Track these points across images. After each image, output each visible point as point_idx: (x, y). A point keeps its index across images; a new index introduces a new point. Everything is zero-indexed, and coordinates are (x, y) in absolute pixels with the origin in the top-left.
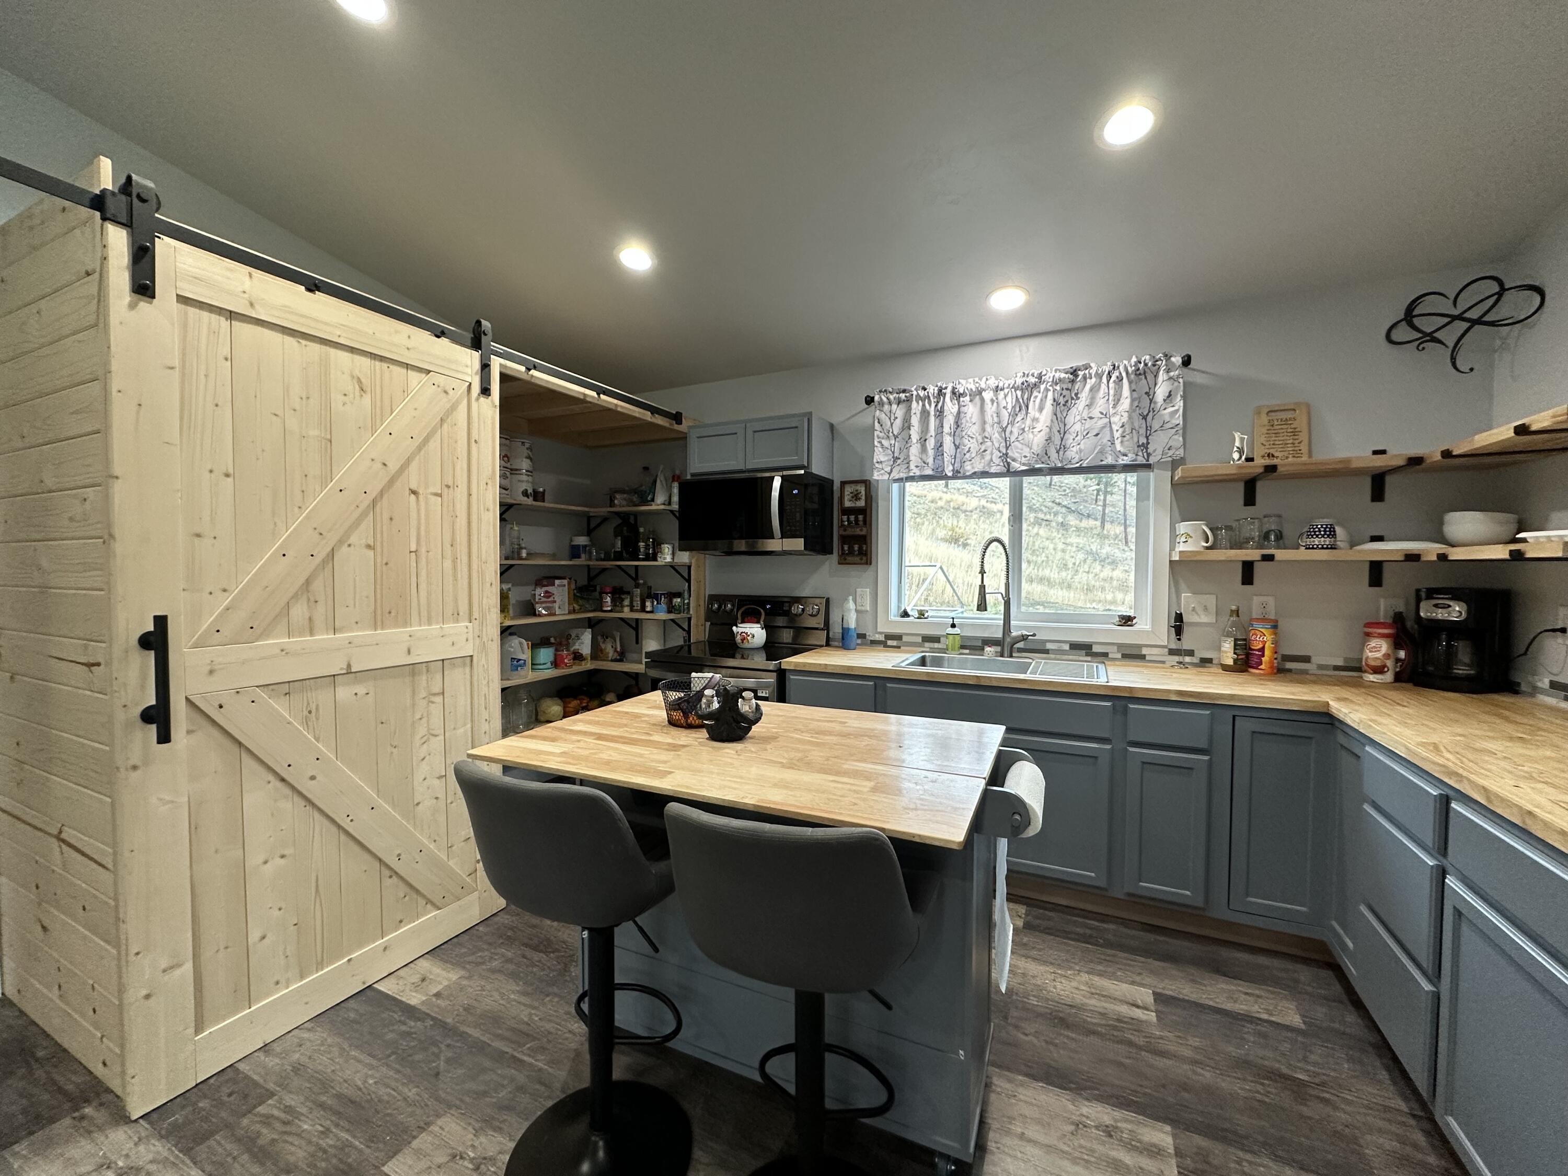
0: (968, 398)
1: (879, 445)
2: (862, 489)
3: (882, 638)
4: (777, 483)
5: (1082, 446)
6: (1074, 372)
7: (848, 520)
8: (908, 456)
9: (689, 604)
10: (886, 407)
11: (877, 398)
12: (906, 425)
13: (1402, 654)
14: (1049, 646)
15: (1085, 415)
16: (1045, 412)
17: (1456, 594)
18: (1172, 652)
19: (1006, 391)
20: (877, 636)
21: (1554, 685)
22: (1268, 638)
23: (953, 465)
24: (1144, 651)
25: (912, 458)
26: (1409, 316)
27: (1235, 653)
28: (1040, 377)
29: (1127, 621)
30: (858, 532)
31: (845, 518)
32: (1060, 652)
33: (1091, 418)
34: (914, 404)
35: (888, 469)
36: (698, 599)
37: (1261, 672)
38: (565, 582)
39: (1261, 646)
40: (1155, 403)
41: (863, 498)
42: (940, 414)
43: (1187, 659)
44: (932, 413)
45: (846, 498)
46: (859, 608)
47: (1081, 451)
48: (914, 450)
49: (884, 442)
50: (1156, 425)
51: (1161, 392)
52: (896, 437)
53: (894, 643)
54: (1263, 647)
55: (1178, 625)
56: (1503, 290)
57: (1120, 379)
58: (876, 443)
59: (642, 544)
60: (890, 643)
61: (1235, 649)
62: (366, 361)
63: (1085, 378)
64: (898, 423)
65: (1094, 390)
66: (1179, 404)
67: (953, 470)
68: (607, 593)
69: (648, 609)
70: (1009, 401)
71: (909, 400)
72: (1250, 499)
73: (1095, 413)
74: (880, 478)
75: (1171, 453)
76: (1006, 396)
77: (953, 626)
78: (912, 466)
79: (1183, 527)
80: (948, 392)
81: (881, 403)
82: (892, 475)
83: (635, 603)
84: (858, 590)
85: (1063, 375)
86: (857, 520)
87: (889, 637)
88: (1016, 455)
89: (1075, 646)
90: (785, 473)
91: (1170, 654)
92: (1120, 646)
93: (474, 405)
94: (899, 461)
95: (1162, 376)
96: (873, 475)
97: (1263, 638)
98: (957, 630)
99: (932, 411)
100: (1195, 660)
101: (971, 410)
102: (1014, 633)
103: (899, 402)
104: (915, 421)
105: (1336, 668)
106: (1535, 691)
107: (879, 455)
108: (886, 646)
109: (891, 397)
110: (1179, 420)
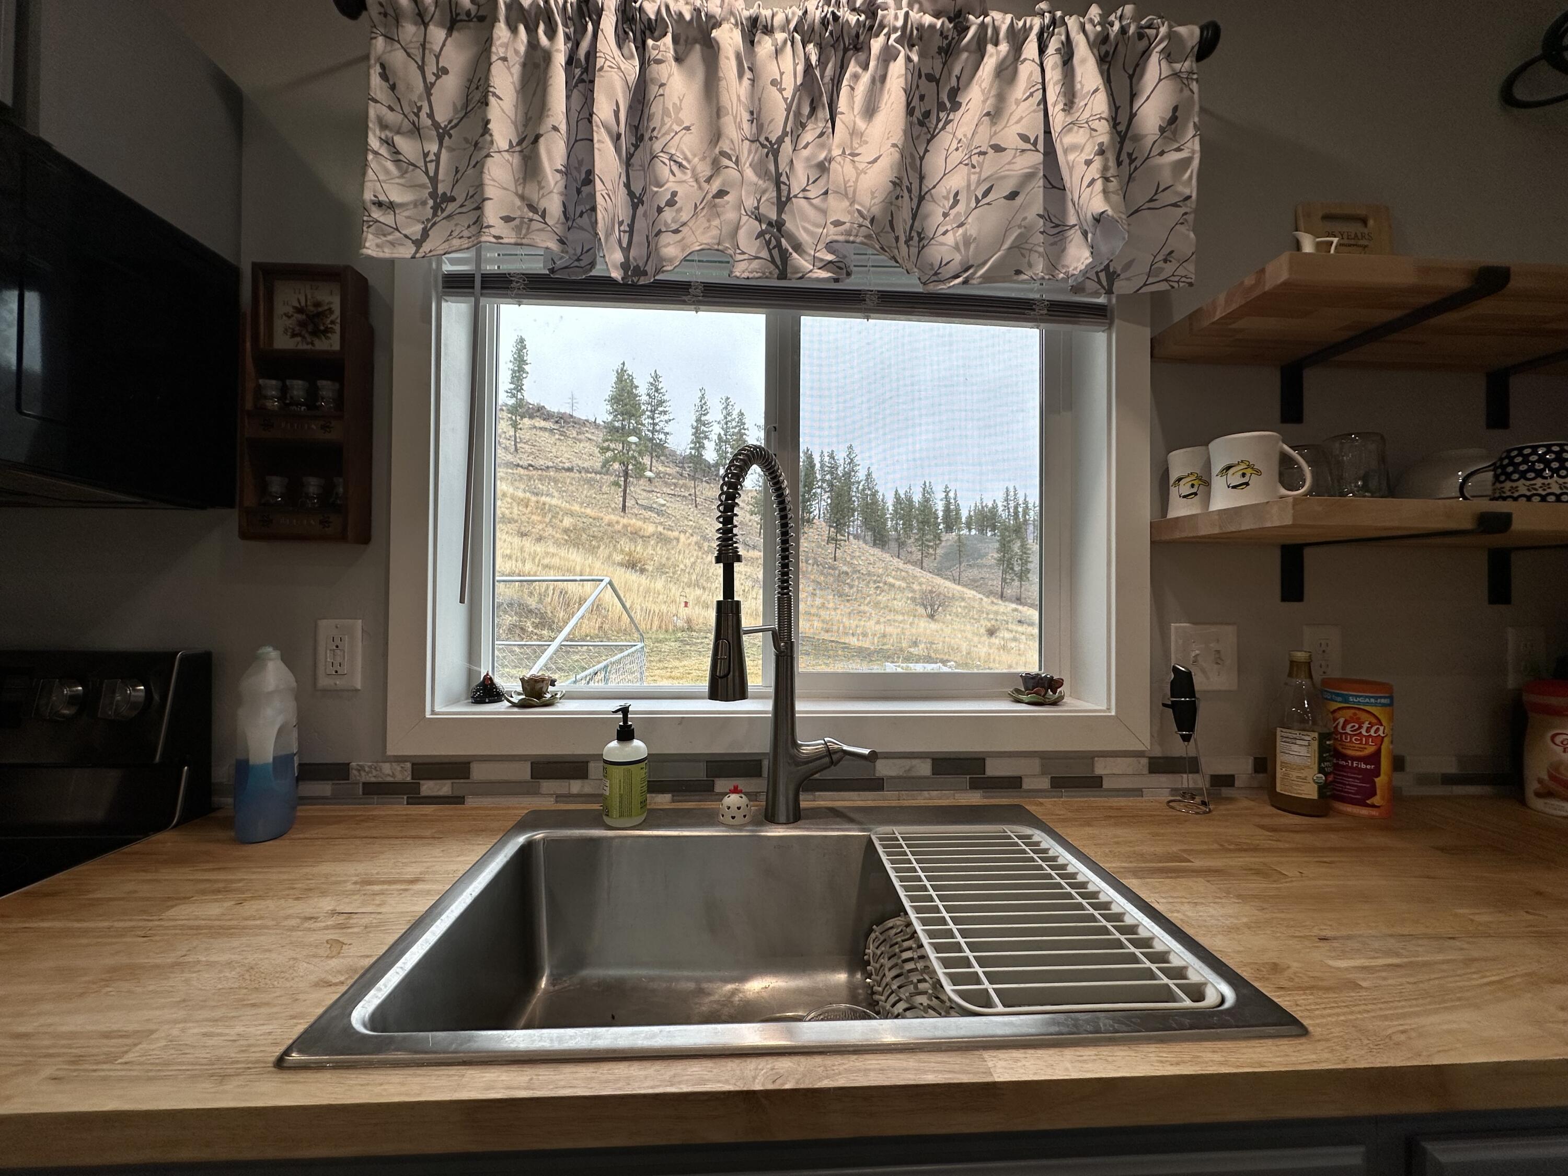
1: (383, 151)
2: (332, 299)
3: (403, 774)
5: (969, 237)
6: (957, 16)
7: (284, 390)
8: (480, 186)
10: (410, 30)
12: (477, 96)
14: (883, 769)
15: (983, 140)
16: (881, 117)
18: (1159, 766)
19: (780, 36)
20: (387, 768)
23: (626, 251)
24: (1101, 768)
25: (490, 191)
26: (1554, 50)
27: (1321, 770)
28: (872, 14)
29: (1043, 689)
30: (316, 434)
31: (271, 387)
32: (910, 783)
33: (998, 149)
34: (501, 31)
35: (416, 230)
37: (1374, 812)
39: (1370, 749)
40: (1137, 138)
41: (337, 328)
44: (560, 59)
45: (280, 324)
46: (324, 682)
47: (967, 241)
48: (500, 172)
49: (398, 140)
51: (1152, 108)
52: (442, 133)
53: (444, 788)
54: (1378, 753)
55: (1181, 701)
57: (1068, 57)
58: (374, 142)
60: (428, 788)
61: (1321, 759)
63: (982, 40)
66: (1191, 145)
67: (625, 266)
71: (484, 18)
73: (1009, 135)
74: (387, 253)
75: (1169, 269)
76: (778, 52)
77: (625, 734)
78: (491, 216)
81: (392, 12)
82: (426, 247)
84: (323, 623)
86: (313, 395)
87: (426, 770)
88: (805, 232)
89: (947, 766)
91: (1151, 771)
92: (1045, 757)
94: (451, 207)
95: (1155, 68)
96: (361, 245)
98: (635, 746)
99: (560, 52)
102: (810, 745)
103: (453, 19)
104: (504, 83)
105: (1448, 780)
107: (385, 183)
108: (416, 798)
110: (1188, 185)
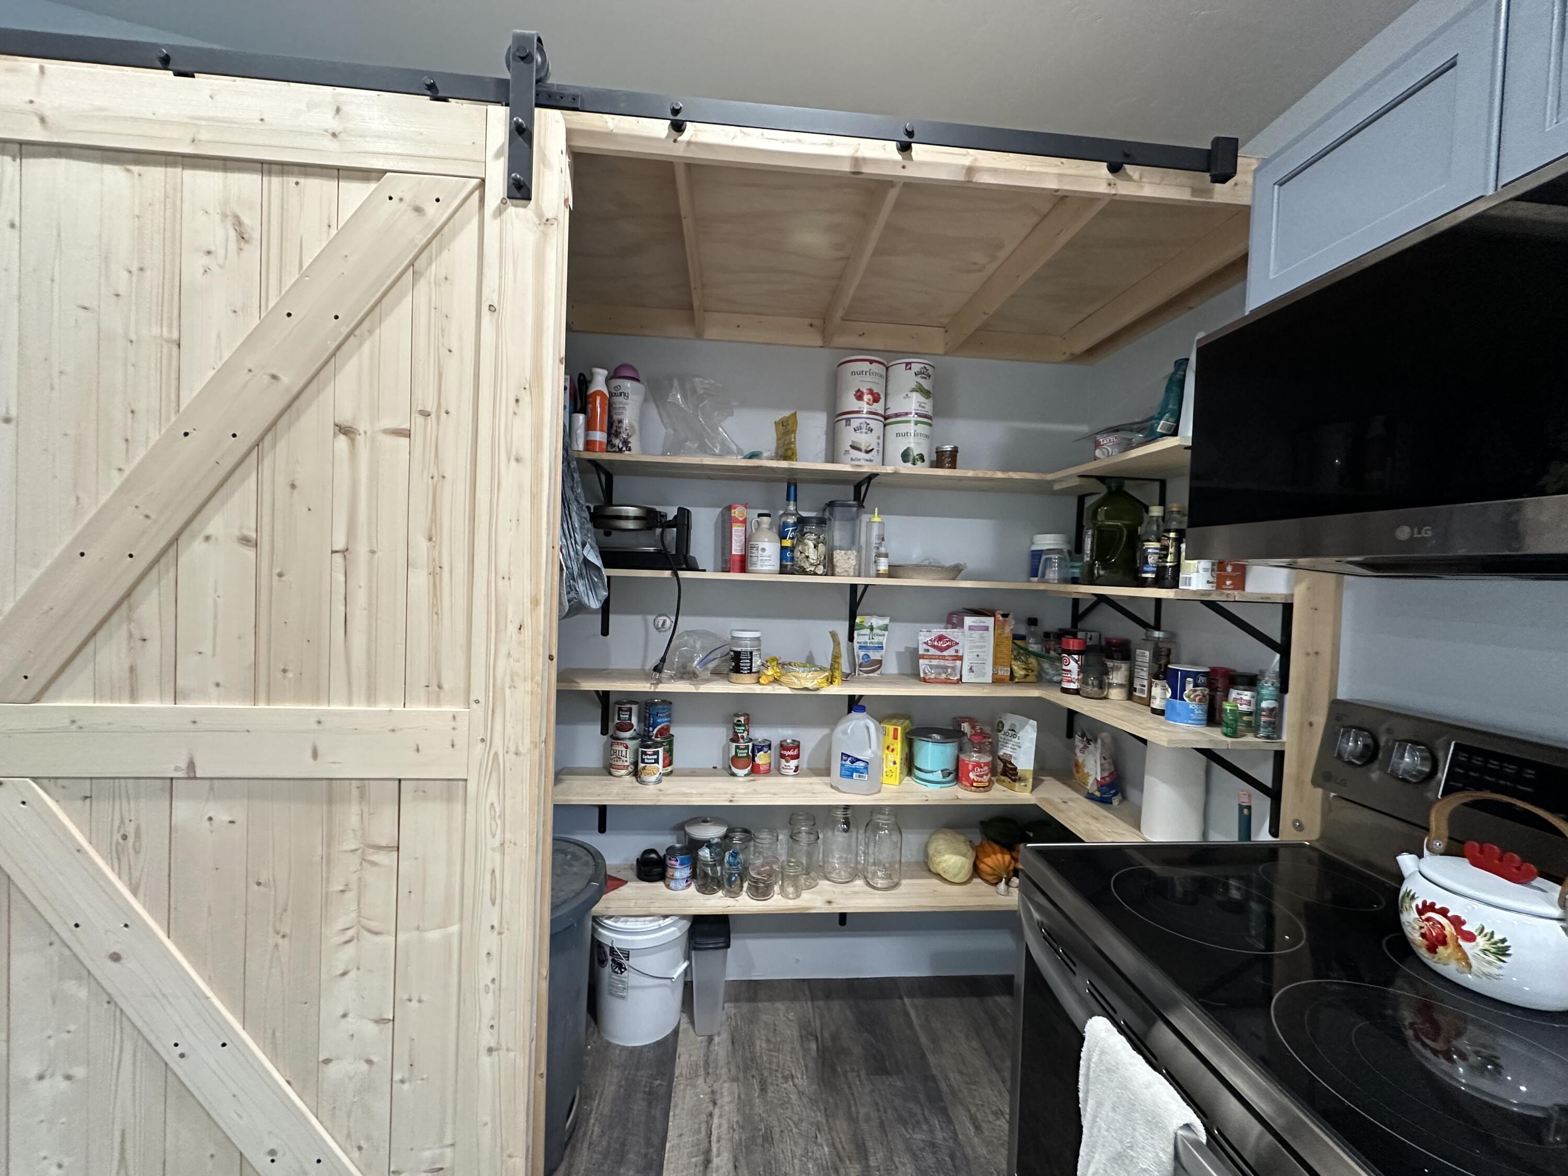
9: (1277, 714)
36: (1307, 706)
38: (989, 621)
59: (1152, 546)
62: (249, 182)
68: (1070, 653)
69: (1157, 704)
83: (1137, 685)
93: (492, 226)
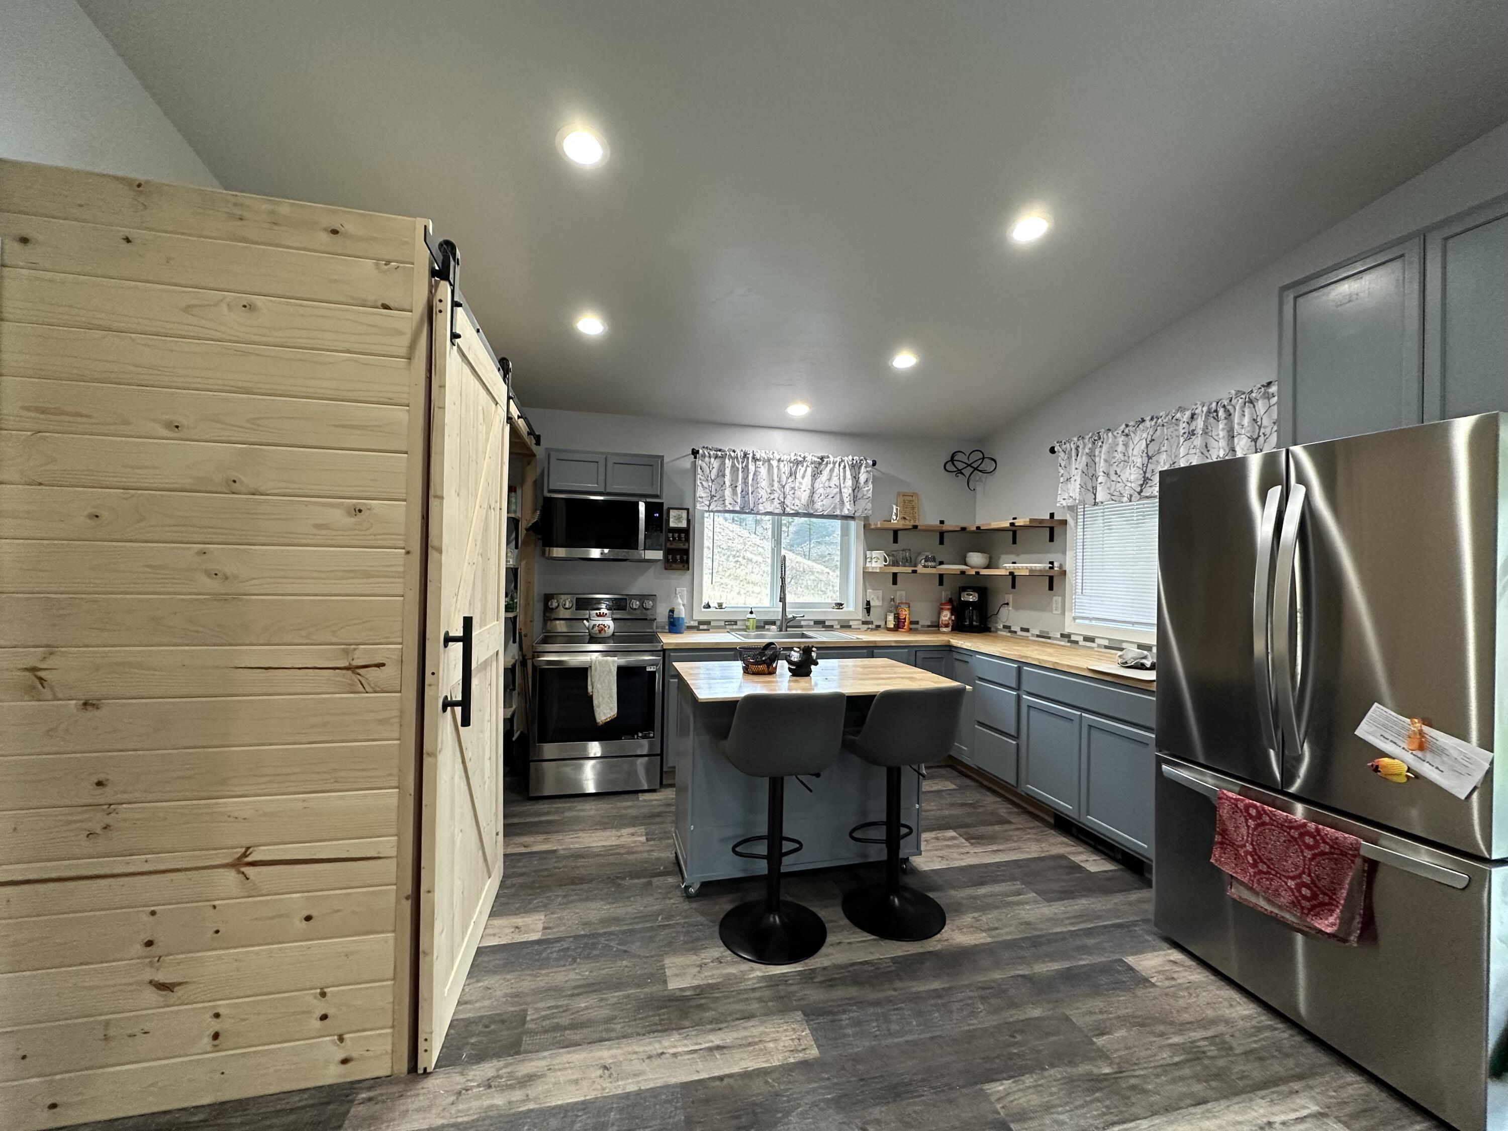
0: (761, 463)
1: (700, 485)
2: (684, 515)
3: (696, 624)
4: (642, 507)
5: (824, 502)
6: (822, 459)
7: (673, 537)
8: (723, 496)
9: (516, 603)
10: (707, 459)
11: (701, 451)
12: (721, 474)
13: (953, 618)
14: (803, 623)
15: (827, 485)
16: (806, 479)
17: (974, 589)
18: (864, 623)
19: (785, 462)
20: (693, 623)
21: (1005, 627)
22: (907, 613)
24: (851, 623)
25: (726, 497)
26: (952, 460)
27: (893, 621)
28: (804, 458)
29: (840, 605)
30: (681, 546)
31: (671, 535)
33: (830, 486)
34: (727, 461)
35: (708, 503)
36: (527, 598)
37: (905, 630)
40: (861, 483)
41: (685, 521)
42: (746, 469)
43: (870, 626)
45: (671, 520)
47: (823, 505)
48: (728, 492)
49: (704, 483)
50: (860, 496)
51: (863, 477)
52: (713, 481)
53: (705, 627)
55: (868, 608)
56: (983, 458)
57: (845, 467)
58: (698, 483)
60: (701, 627)
61: (894, 619)
63: (827, 463)
64: (714, 471)
65: (832, 470)
66: (871, 486)
70: (785, 468)
71: (723, 457)
72: (895, 541)
73: (832, 484)
74: (699, 508)
75: (865, 512)
76: (784, 465)
77: (751, 613)
78: (727, 503)
79: (875, 554)
80: (751, 456)
81: (704, 456)
82: (711, 508)
84: (677, 589)
85: (816, 459)
86: (679, 537)
87: (701, 623)
88: (788, 504)
89: (817, 623)
90: (648, 500)
91: (862, 624)
92: (839, 621)
94: (716, 498)
95: (863, 469)
96: (694, 505)
97: (905, 613)
98: (753, 616)
99: (740, 468)
100: (874, 627)
101: (763, 471)
102: (790, 616)
103: (716, 457)
104: (728, 472)
105: (929, 626)
106: (997, 630)
107: (700, 492)
108: (699, 629)
109: (712, 453)
110: (870, 494)
